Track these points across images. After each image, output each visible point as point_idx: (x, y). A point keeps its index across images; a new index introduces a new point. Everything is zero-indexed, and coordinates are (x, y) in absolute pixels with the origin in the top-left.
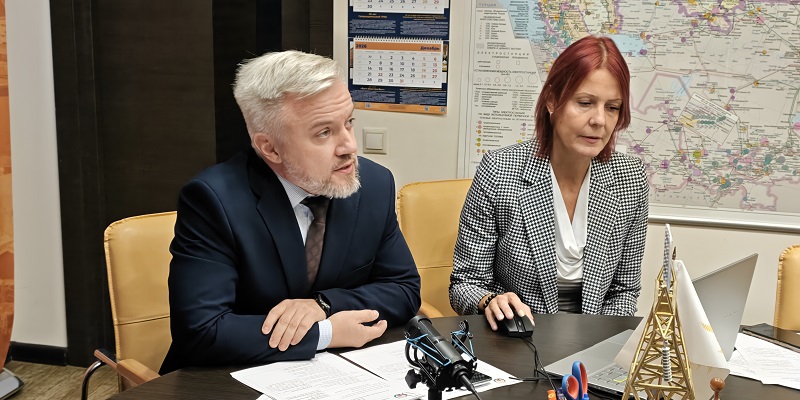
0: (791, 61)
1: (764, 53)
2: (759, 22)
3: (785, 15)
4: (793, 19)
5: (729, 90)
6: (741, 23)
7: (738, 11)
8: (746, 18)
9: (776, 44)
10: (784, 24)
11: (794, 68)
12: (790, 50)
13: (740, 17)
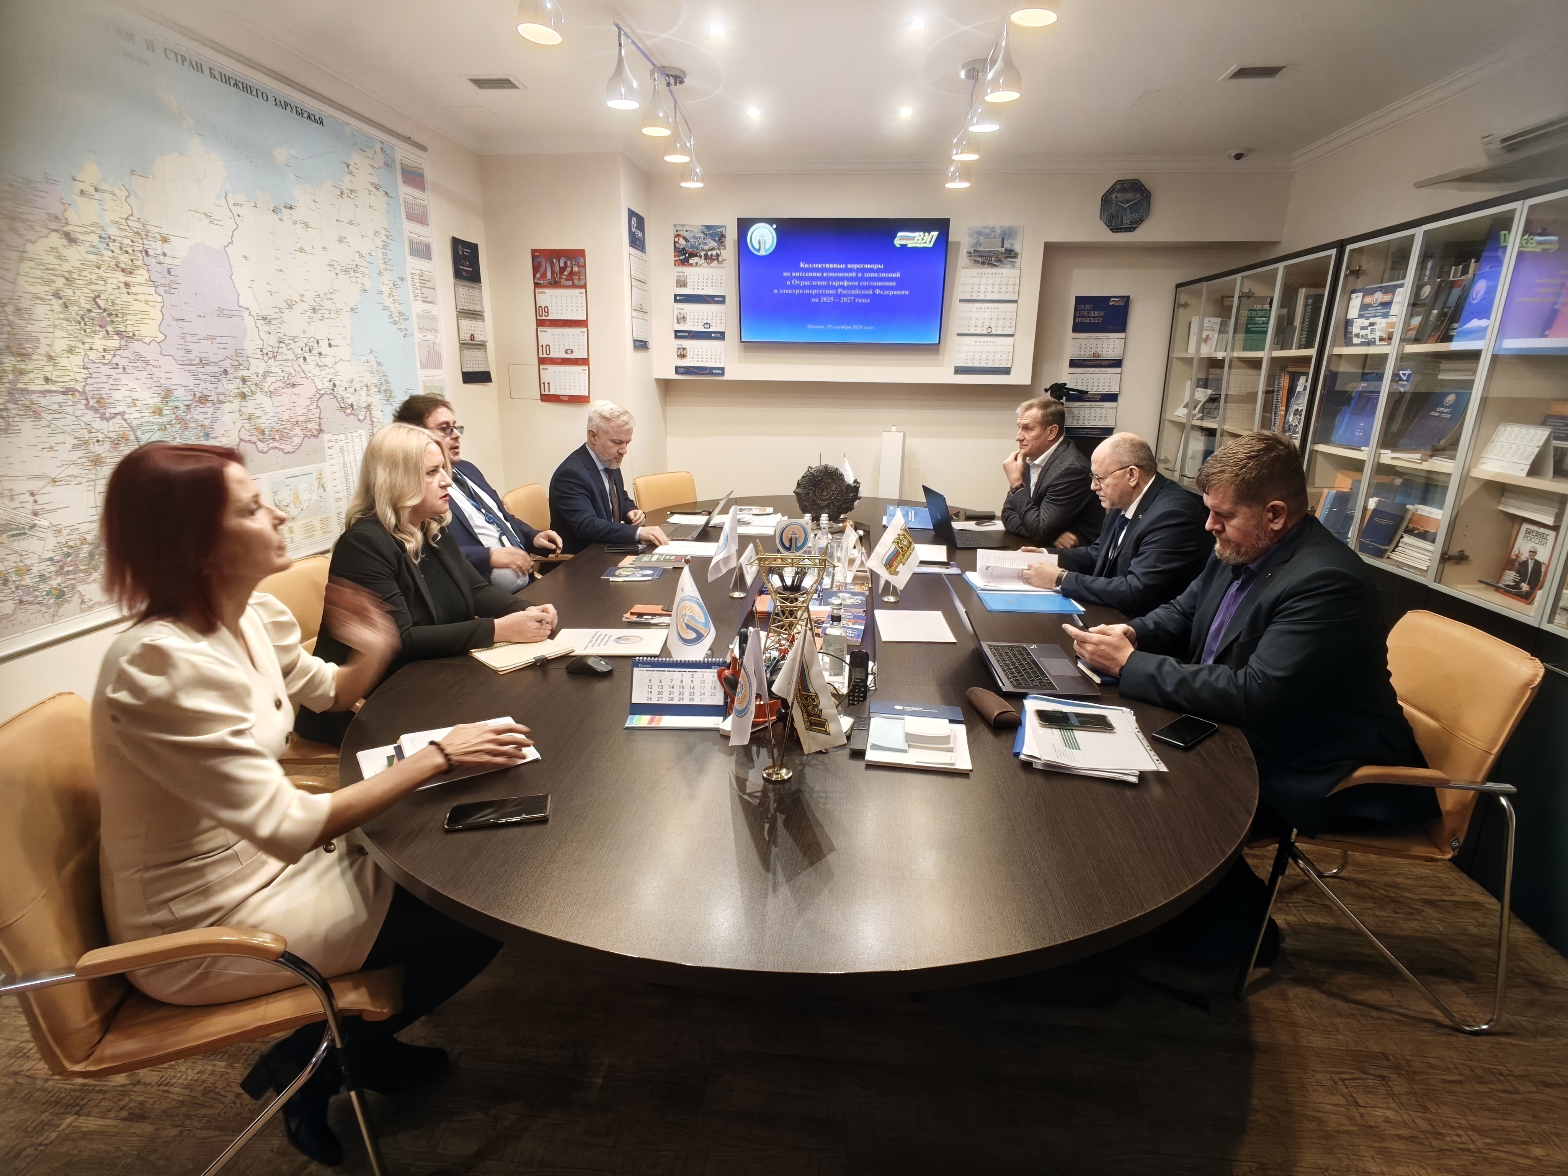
0: (79, 453)
1: (51, 448)
2: (37, 416)
3: (60, 406)
4: (69, 410)
5: (28, 494)
6: (17, 419)
7: (10, 406)
8: (21, 413)
9: (60, 438)
10: (63, 415)
11: (84, 460)
12: (76, 442)
13: (14, 412)
